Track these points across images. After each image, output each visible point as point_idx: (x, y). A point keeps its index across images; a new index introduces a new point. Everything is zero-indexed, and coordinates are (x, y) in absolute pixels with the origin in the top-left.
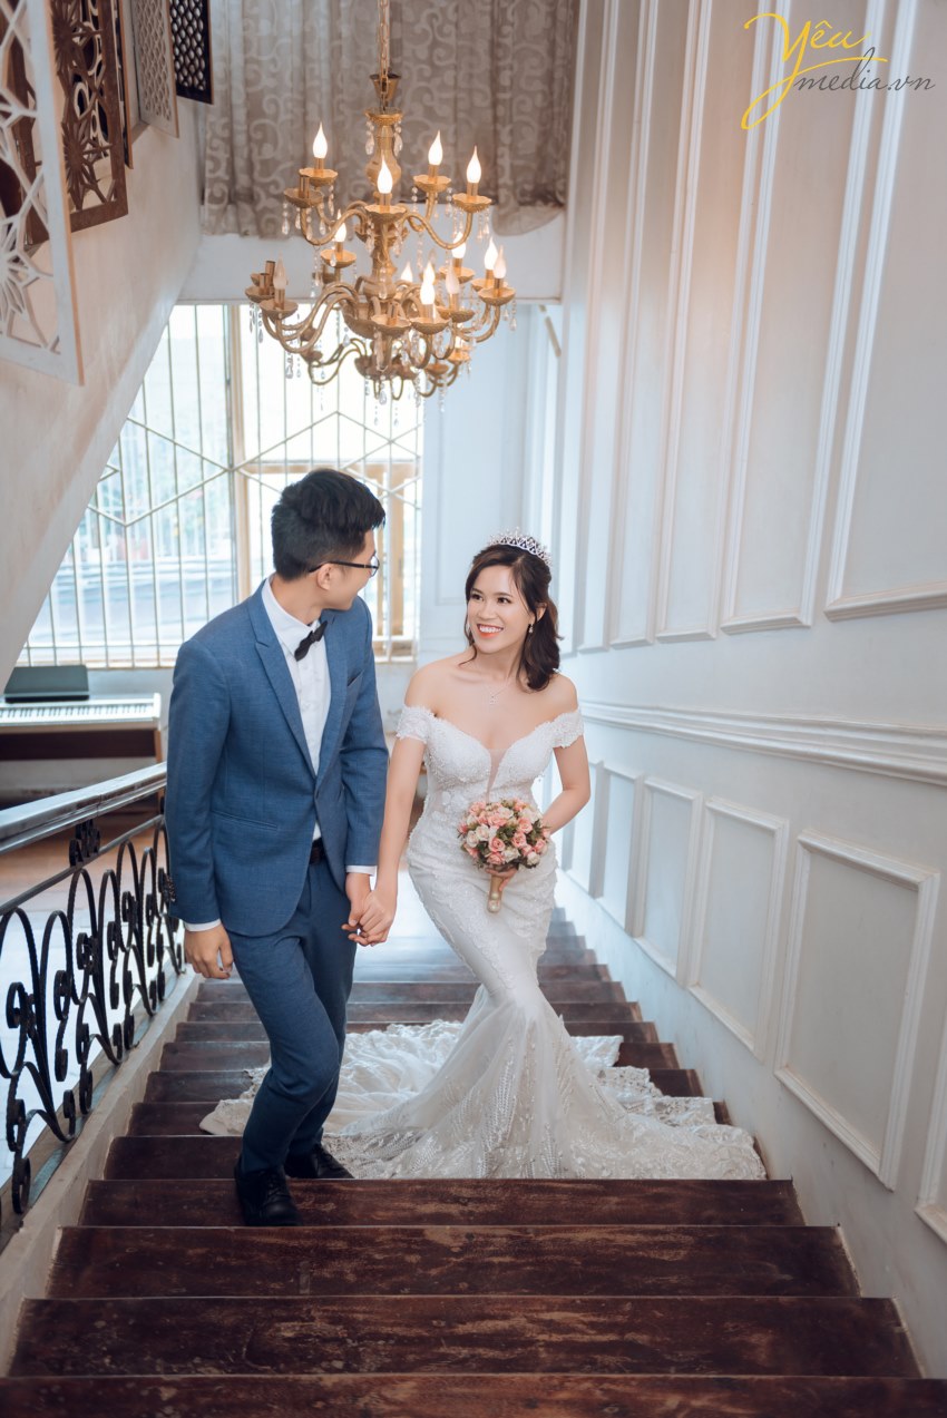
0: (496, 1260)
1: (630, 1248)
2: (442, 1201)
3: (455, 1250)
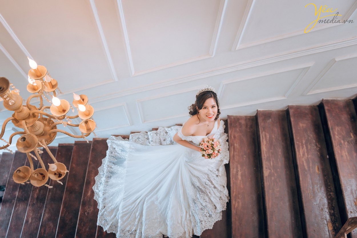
0: (272, 164)
1: (267, 142)
2: (237, 175)
3: (270, 171)
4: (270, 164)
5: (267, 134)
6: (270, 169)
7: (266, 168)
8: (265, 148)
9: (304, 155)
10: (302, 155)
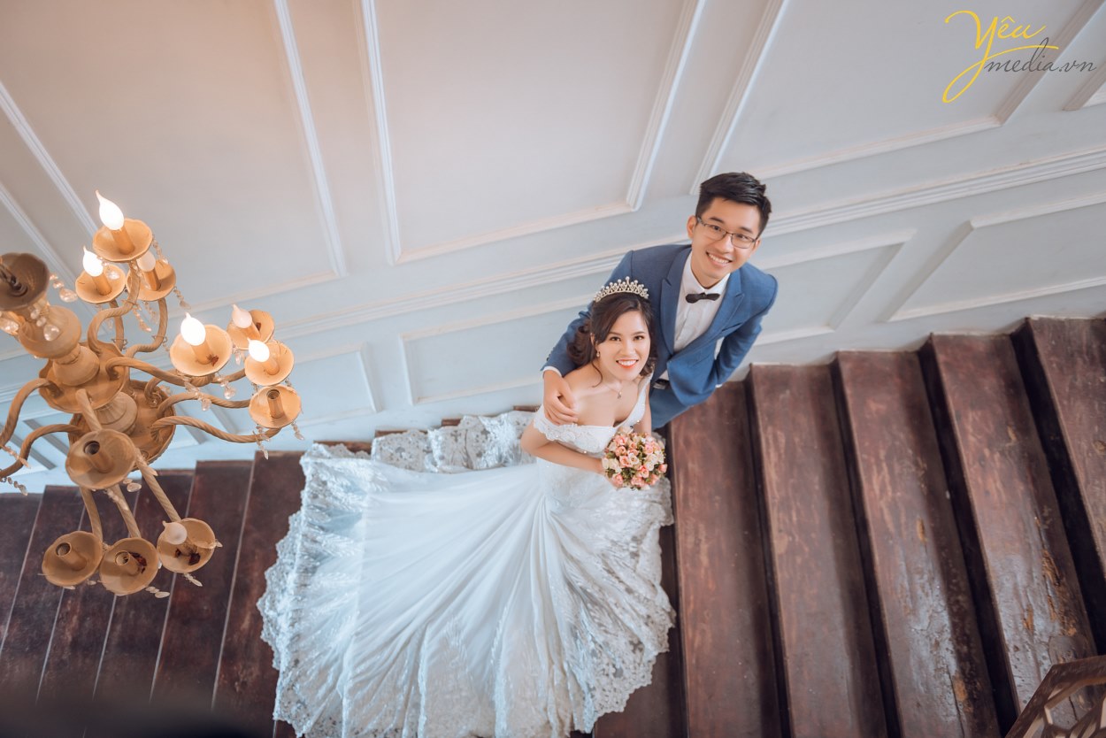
0: (795, 519)
1: (780, 455)
2: (698, 552)
3: (791, 539)
4: (791, 520)
5: (779, 433)
6: (790, 534)
7: (780, 531)
8: (776, 472)
9: (883, 490)
10: (877, 491)
